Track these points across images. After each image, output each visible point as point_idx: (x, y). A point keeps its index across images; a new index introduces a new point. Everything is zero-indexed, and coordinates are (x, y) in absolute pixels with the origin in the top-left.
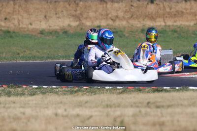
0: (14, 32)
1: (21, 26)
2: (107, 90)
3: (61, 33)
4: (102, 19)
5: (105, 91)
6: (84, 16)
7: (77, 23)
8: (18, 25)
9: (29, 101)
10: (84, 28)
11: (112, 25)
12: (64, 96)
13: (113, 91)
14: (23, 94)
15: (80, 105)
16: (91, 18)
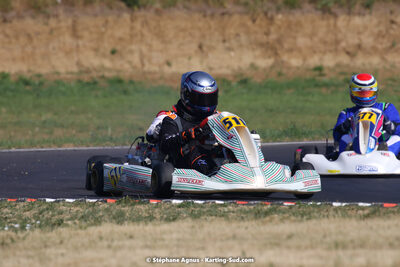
0: (131, 82)
1: (146, 68)
2: (336, 209)
3: (234, 84)
4: (324, 53)
5: (332, 213)
6: (286, 46)
7: (270, 61)
8: (139, 65)
9: (164, 233)
10: (284, 71)
11: (348, 66)
12: (242, 223)
13: (349, 212)
14: (151, 218)
15: (275, 242)
16: (300, 50)
